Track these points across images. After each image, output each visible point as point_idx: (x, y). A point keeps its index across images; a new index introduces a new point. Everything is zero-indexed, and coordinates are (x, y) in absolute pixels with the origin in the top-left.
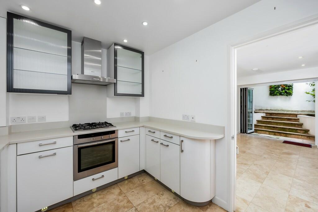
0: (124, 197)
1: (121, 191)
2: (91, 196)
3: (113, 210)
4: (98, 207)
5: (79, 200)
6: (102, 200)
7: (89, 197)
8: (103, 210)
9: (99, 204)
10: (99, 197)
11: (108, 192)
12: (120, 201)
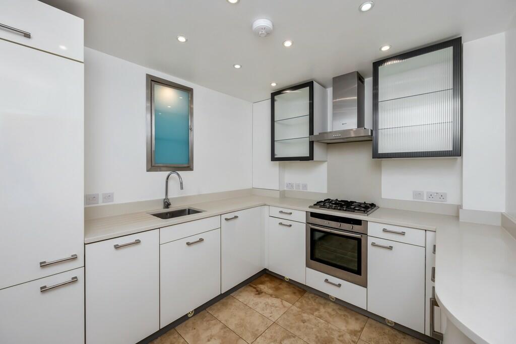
0: (352, 341)
1: (359, 332)
2: (325, 301)
3: (321, 337)
4: (315, 319)
5: (313, 295)
6: (328, 316)
7: (323, 301)
8: (316, 325)
9: (320, 317)
10: (330, 310)
11: (344, 315)
12: (341, 338)
